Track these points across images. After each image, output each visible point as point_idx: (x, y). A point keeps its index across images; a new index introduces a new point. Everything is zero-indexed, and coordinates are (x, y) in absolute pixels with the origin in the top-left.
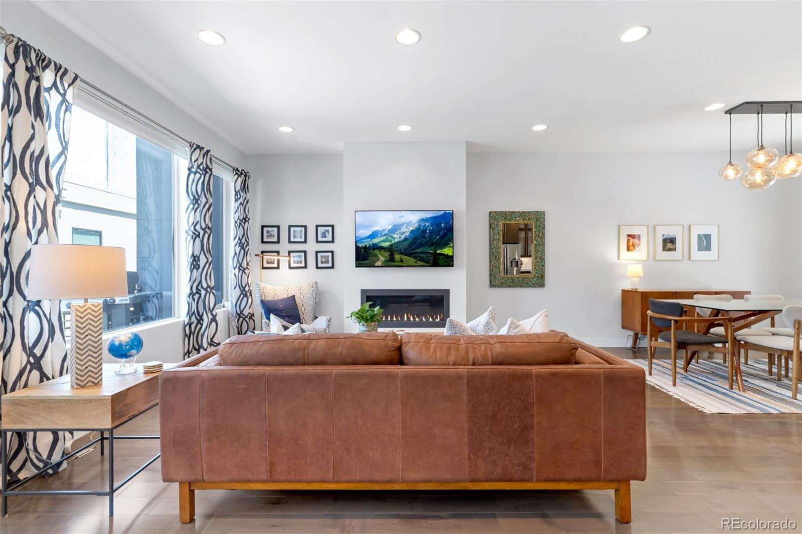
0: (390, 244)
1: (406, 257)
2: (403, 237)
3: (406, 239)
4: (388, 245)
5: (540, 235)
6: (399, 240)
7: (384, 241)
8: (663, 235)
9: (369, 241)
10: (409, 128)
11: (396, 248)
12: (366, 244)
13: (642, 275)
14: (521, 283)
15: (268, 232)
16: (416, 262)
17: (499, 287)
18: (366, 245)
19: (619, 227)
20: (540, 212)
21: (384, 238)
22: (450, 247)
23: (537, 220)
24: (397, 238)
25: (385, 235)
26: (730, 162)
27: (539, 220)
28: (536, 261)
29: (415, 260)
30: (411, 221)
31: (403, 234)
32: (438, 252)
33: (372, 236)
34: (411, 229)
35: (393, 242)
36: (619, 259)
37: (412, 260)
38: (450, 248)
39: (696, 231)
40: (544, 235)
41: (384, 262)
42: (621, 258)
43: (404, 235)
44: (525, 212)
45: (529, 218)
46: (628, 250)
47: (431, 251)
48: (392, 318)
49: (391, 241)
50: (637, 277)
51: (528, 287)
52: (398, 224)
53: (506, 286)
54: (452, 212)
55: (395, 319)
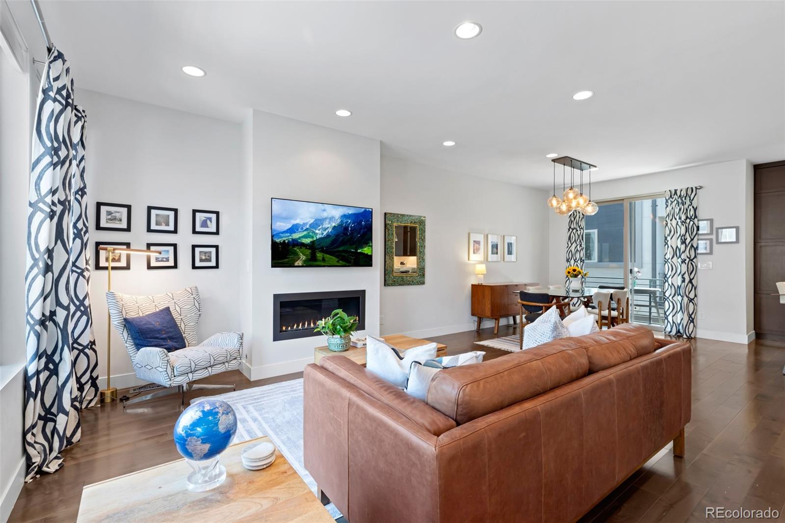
0: (312, 240)
1: (328, 256)
2: (325, 233)
3: (328, 236)
4: (309, 242)
5: (423, 238)
6: (321, 236)
7: (305, 237)
8: (492, 242)
9: (288, 236)
10: (348, 114)
11: (318, 245)
12: (285, 239)
13: (485, 272)
14: (409, 281)
15: (109, 213)
16: (338, 262)
17: (392, 286)
18: (284, 241)
19: (469, 234)
20: (423, 217)
21: (305, 233)
22: (369, 246)
23: (420, 224)
24: (319, 234)
25: (307, 229)
28: (419, 259)
29: (337, 260)
30: (333, 217)
31: (325, 230)
32: (359, 251)
33: (293, 229)
34: (334, 225)
35: (315, 239)
36: (469, 260)
37: (334, 260)
38: (369, 248)
39: (507, 240)
40: (424, 238)
41: (305, 261)
42: (471, 259)
43: (327, 231)
44: (413, 216)
45: (415, 222)
46: (474, 253)
47: (352, 250)
49: (313, 237)
50: (482, 274)
51: (414, 285)
52: (320, 218)
53: (397, 284)
54: (371, 210)
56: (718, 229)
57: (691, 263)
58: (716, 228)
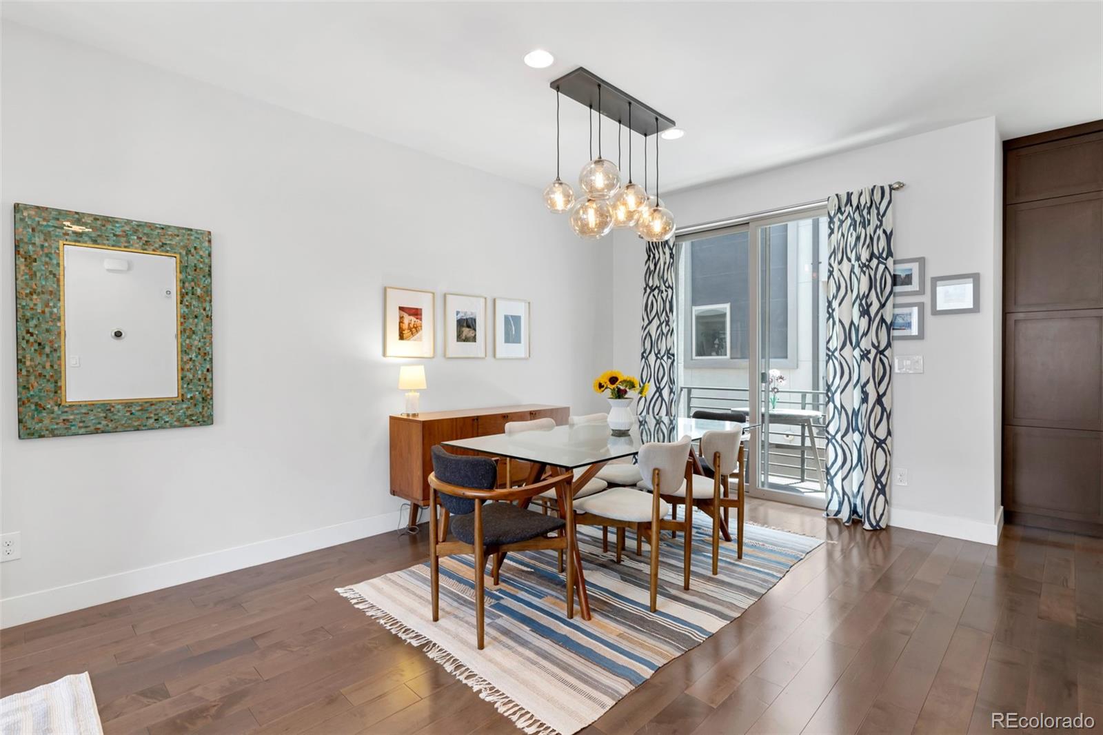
5: (199, 292)
8: (458, 313)
13: (424, 386)
14: (138, 419)
17: (55, 436)
19: (385, 289)
20: (197, 231)
23: (188, 252)
26: (558, 179)
27: (193, 250)
28: (186, 358)
36: (384, 354)
39: (504, 309)
40: (208, 292)
42: (389, 352)
44: (152, 226)
45: (164, 245)
46: (401, 337)
50: (416, 391)
51: (162, 428)
53: (83, 431)
56: (935, 280)
57: (881, 359)
58: (932, 278)
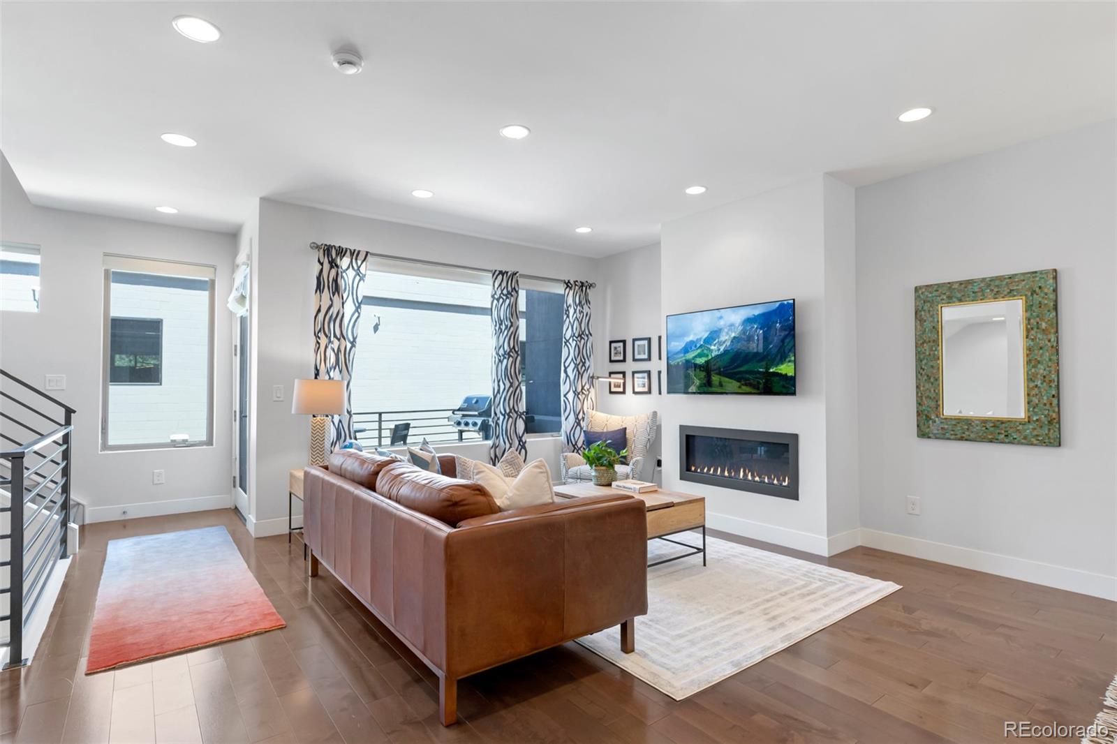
0: (706, 359)
1: (727, 379)
2: (722, 349)
3: (726, 352)
4: (703, 362)
6: (717, 353)
7: (699, 356)
9: (682, 357)
10: (702, 190)
11: (714, 365)
12: (679, 360)
14: (992, 434)
15: (615, 348)
16: (740, 387)
17: (936, 438)
18: (678, 363)
20: (1041, 272)
21: (699, 351)
22: (790, 361)
23: (1034, 292)
24: (715, 350)
25: (701, 346)
27: (1037, 290)
28: (1032, 385)
29: (738, 384)
30: (731, 325)
31: (722, 345)
32: (771, 370)
33: (686, 350)
34: (733, 335)
35: (710, 357)
37: (732, 384)
38: (790, 364)
41: (700, 387)
43: (724, 346)
44: (1001, 278)
45: (1011, 291)
47: (761, 370)
48: (723, 471)
49: (707, 356)
51: (1010, 442)
52: (715, 329)
53: (953, 437)
54: (792, 301)
55: (726, 474)
